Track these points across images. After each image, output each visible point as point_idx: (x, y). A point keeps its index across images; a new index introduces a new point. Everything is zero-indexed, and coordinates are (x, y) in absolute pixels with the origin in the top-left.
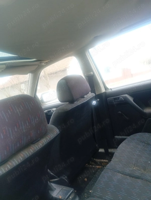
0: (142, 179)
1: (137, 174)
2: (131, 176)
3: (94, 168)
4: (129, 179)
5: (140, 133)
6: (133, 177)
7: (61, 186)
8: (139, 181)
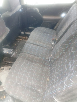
0: (39, 46)
1: (38, 44)
2: (35, 45)
3: (18, 40)
4: (35, 46)
5: (40, 27)
6: (36, 45)
7: (7, 49)
8: (38, 46)
